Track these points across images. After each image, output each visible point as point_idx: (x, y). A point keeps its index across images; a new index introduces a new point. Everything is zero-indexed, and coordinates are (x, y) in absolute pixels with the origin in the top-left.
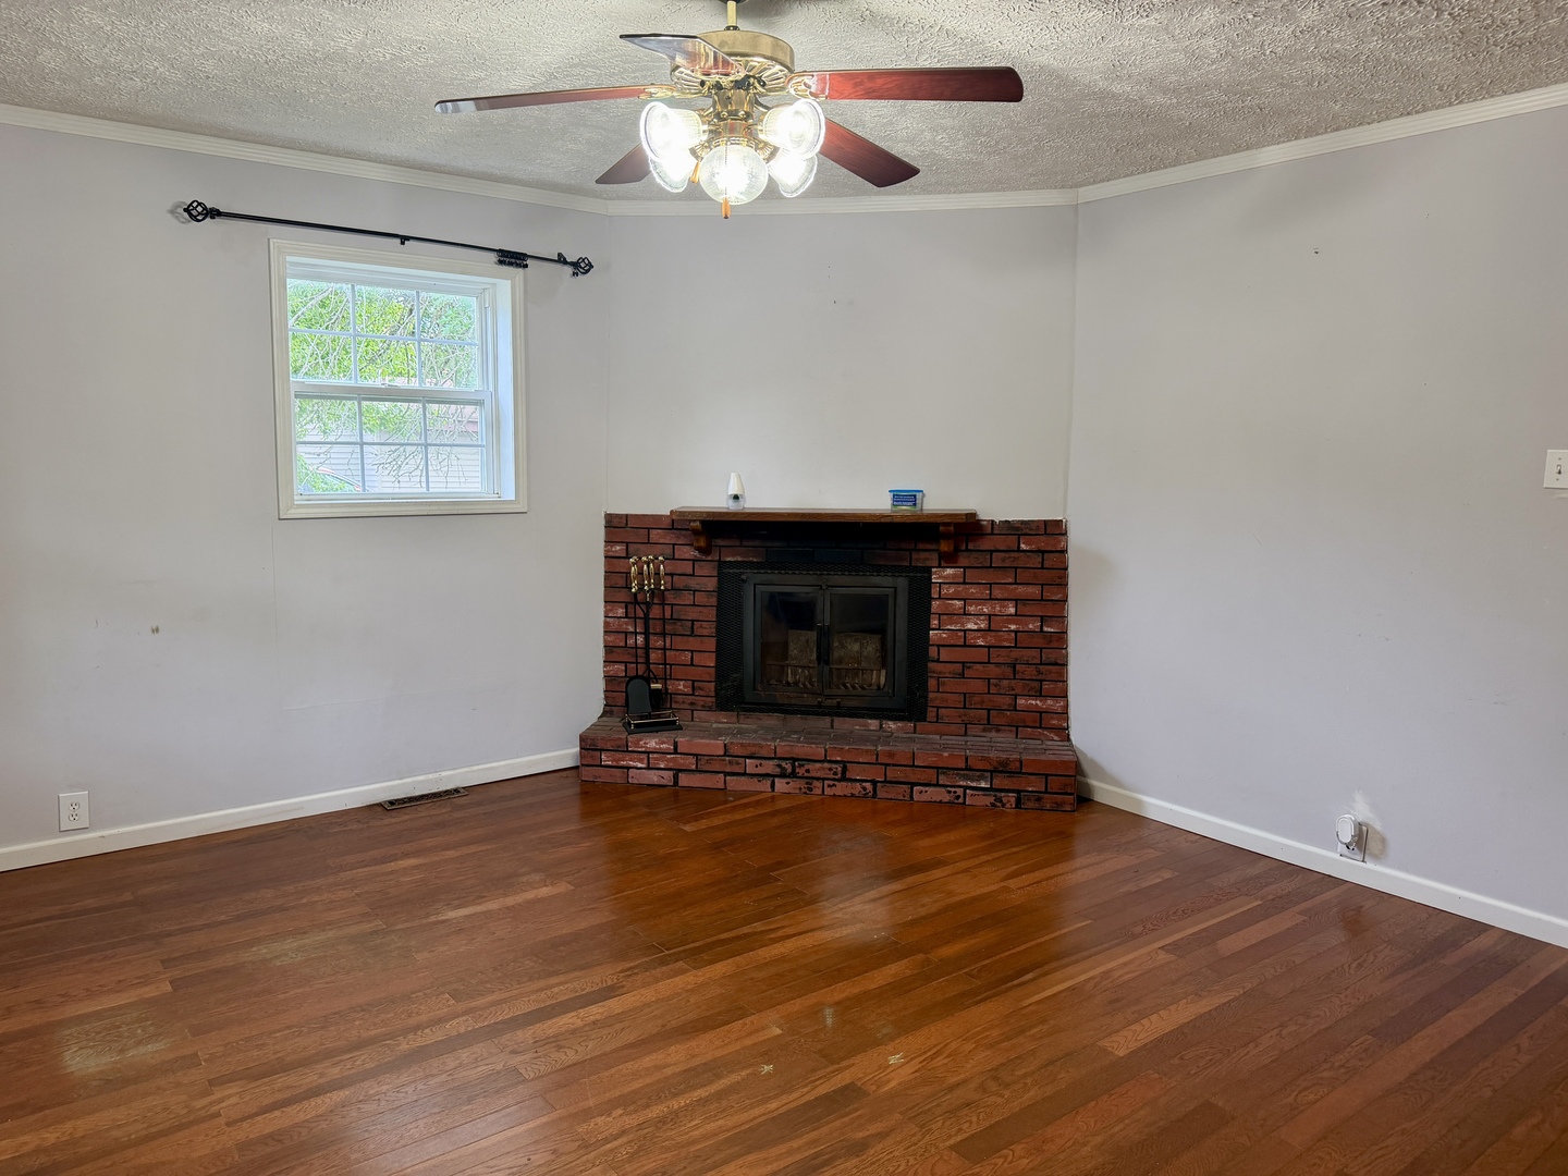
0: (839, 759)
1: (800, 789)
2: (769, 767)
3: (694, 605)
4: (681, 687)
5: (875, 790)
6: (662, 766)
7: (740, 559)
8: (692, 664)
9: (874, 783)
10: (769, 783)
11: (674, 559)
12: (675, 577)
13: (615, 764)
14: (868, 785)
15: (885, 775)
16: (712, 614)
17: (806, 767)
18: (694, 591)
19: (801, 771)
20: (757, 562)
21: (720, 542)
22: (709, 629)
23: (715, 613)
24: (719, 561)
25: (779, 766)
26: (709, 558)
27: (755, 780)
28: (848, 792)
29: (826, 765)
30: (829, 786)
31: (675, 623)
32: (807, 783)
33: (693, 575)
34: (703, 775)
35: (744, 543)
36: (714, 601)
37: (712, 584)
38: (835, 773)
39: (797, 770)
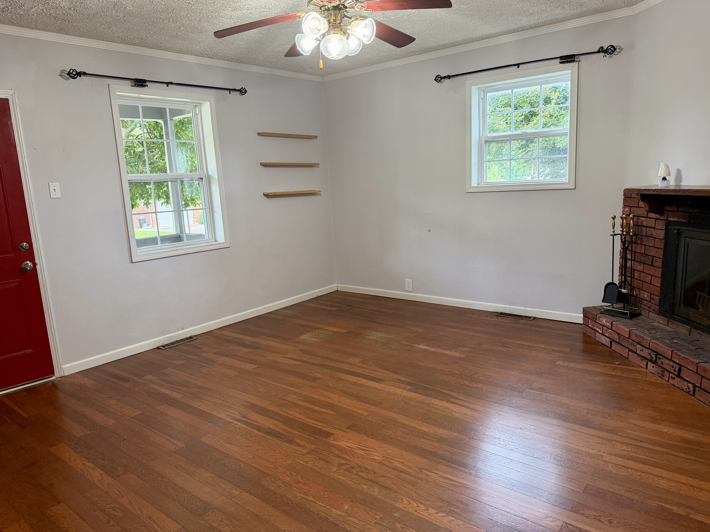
0: (677, 361)
1: (658, 373)
2: (646, 353)
3: (654, 247)
4: (646, 296)
5: (694, 391)
6: (607, 335)
7: (676, 220)
8: (651, 283)
9: (695, 386)
10: (645, 363)
11: (647, 217)
12: (648, 228)
13: (592, 327)
14: (691, 385)
15: (701, 383)
16: (660, 254)
17: (662, 360)
18: (655, 238)
19: (659, 362)
20: (684, 222)
21: (668, 208)
22: (659, 263)
23: (662, 253)
24: (667, 220)
25: (650, 354)
26: (662, 218)
27: (640, 358)
28: (680, 386)
29: (671, 363)
30: (671, 377)
31: (645, 257)
32: (662, 371)
33: (654, 228)
34: (620, 347)
35: (680, 209)
36: (662, 245)
37: (661, 234)
38: (675, 371)
39: (657, 361)
